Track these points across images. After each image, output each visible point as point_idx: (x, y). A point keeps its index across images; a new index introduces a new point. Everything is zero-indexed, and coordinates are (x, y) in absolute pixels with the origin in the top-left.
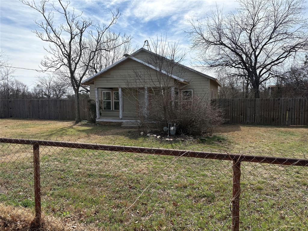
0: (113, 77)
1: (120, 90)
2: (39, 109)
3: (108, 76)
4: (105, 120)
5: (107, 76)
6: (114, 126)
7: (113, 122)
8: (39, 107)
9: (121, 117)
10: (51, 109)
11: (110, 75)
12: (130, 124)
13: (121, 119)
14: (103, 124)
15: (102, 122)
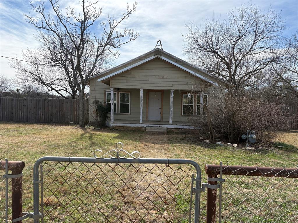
0: (135, 77)
1: (142, 92)
2: (12, 109)
3: (129, 76)
4: (122, 125)
5: (127, 76)
6: (133, 131)
7: (131, 127)
8: (12, 107)
9: (141, 121)
10: (31, 109)
11: (130, 74)
12: (155, 129)
13: (142, 124)
14: (119, 129)
15: (118, 127)
